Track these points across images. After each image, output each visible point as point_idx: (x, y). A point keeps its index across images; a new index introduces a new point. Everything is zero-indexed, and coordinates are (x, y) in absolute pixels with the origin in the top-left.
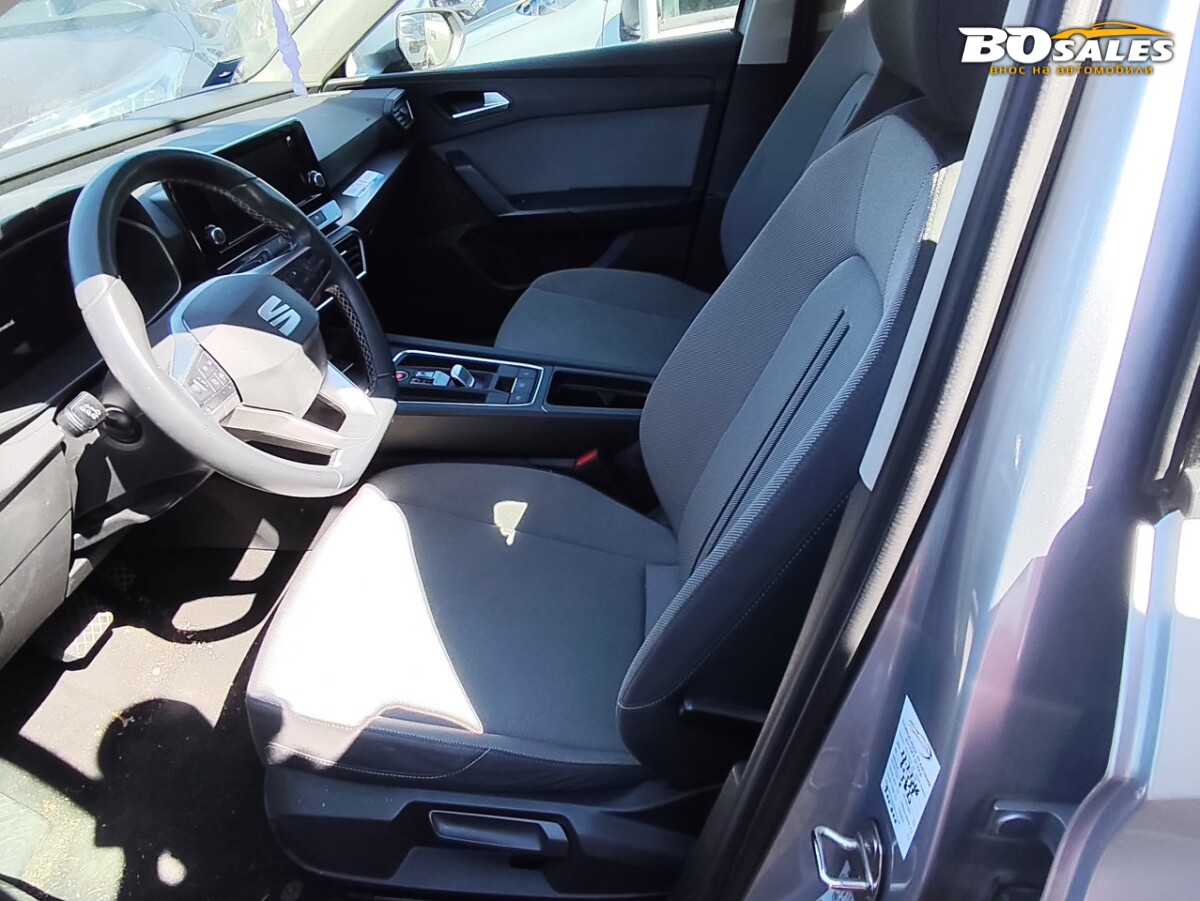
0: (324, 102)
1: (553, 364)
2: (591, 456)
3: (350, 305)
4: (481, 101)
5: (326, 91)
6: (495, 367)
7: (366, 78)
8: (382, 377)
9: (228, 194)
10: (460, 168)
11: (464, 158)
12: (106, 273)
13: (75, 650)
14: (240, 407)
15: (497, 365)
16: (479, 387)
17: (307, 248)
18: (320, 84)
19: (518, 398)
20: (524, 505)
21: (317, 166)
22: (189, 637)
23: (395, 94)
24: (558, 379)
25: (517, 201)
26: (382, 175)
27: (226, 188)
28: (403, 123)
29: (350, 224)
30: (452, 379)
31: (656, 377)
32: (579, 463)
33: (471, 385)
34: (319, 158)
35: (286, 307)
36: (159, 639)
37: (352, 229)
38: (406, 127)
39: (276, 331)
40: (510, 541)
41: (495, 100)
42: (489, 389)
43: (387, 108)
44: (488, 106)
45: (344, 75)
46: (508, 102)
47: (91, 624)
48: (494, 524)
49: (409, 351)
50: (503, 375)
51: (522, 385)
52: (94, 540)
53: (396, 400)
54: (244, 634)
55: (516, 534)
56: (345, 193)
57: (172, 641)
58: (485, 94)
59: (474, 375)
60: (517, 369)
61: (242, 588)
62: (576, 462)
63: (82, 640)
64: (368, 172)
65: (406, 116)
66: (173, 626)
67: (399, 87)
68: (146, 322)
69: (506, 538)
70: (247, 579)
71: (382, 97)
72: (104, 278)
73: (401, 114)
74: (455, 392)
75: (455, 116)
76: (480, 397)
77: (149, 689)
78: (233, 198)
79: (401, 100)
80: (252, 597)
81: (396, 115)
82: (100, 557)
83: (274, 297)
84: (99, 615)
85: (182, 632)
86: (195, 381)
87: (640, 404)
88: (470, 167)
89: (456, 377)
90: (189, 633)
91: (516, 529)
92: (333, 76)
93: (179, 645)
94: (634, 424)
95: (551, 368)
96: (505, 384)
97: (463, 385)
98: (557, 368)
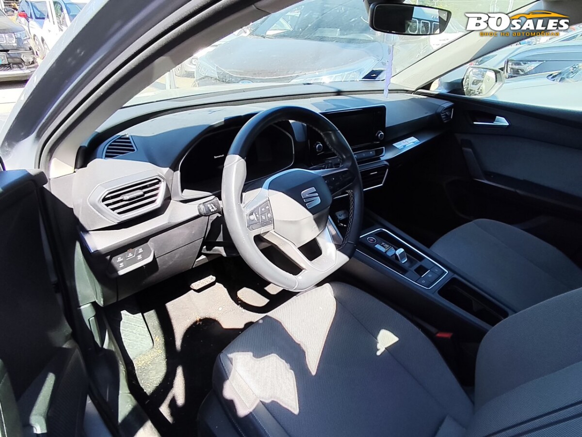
0: (410, 99)
1: (454, 272)
2: (447, 335)
3: (354, 202)
4: (493, 119)
5: (416, 94)
6: (422, 258)
7: (437, 93)
8: (349, 243)
9: (322, 134)
10: (465, 149)
11: (470, 144)
12: (239, 155)
13: (196, 285)
14: (272, 232)
15: (424, 258)
16: (407, 265)
17: (347, 169)
18: (414, 90)
19: (424, 282)
20: (396, 339)
21: (384, 129)
22: (239, 302)
23: (447, 104)
24: (453, 281)
25: (488, 175)
26: (418, 141)
27: (322, 131)
28: (444, 119)
29: (387, 160)
30: (395, 254)
31: (516, 312)
32: (438, 335)
33: (403, 262)
34: (387, 125)
35: (317, 194)
36: (229, 296)
37: (386, 163)
38: (445, 121)
39: (304, 205)
40: (379, 353)
41: (502, 121)
42: (411, 269)
43: (439, 110)
44: (495, 123)
45: (428, 89)
46: (508, 124)
47: (206, 278)
48: (376, 339)
49: (384, 230)
50: (423, 265)
51: (430, 276)
52: (208, 252)
53: (350, 257)
54: (257, 314)
55: (384, 351)
56: (394, 145)
57: (233, 300)
58: (497, 117)
59: (408, 257)
60: (433, 265)
61: (266, 294)
62: (437, 333)
63: (200, 283)
64: (412, 137)
65: (448, 117)
66: (237, 294)
67: (451, 101)
68: (245, 182)
69: (378, 350)
70: (270, 292)
71: (440, 104)
72: (238, 157)
73: (446, 115)
74: (393, 262)
75: (475, 123)
76: (403, 271)
77: (213, 314)
78: (323, 136)
79: (449, 109)
80: (268, 301)
81: (442, 115)
82: (212, 258)
83: (314, 188)
84: (211, 276)
85: (239, 298)
86: (254, 214)
87: (493, 323)
88: (470, 150)
89: (398, 254)
90: (241, 300)
91: (386, 348)
92: (423, 88)
93: (234, 303)
94: (482, 333)
95: (453, 274)
96: (421, 270)
97: (399, 261)
98: (456, 276)
